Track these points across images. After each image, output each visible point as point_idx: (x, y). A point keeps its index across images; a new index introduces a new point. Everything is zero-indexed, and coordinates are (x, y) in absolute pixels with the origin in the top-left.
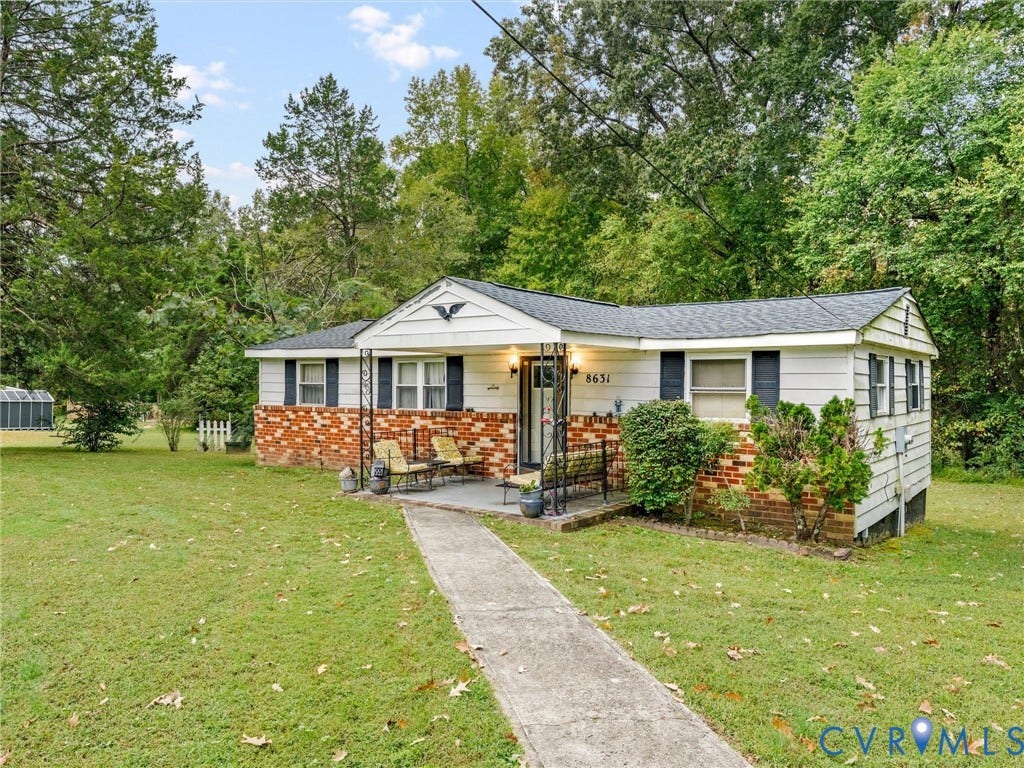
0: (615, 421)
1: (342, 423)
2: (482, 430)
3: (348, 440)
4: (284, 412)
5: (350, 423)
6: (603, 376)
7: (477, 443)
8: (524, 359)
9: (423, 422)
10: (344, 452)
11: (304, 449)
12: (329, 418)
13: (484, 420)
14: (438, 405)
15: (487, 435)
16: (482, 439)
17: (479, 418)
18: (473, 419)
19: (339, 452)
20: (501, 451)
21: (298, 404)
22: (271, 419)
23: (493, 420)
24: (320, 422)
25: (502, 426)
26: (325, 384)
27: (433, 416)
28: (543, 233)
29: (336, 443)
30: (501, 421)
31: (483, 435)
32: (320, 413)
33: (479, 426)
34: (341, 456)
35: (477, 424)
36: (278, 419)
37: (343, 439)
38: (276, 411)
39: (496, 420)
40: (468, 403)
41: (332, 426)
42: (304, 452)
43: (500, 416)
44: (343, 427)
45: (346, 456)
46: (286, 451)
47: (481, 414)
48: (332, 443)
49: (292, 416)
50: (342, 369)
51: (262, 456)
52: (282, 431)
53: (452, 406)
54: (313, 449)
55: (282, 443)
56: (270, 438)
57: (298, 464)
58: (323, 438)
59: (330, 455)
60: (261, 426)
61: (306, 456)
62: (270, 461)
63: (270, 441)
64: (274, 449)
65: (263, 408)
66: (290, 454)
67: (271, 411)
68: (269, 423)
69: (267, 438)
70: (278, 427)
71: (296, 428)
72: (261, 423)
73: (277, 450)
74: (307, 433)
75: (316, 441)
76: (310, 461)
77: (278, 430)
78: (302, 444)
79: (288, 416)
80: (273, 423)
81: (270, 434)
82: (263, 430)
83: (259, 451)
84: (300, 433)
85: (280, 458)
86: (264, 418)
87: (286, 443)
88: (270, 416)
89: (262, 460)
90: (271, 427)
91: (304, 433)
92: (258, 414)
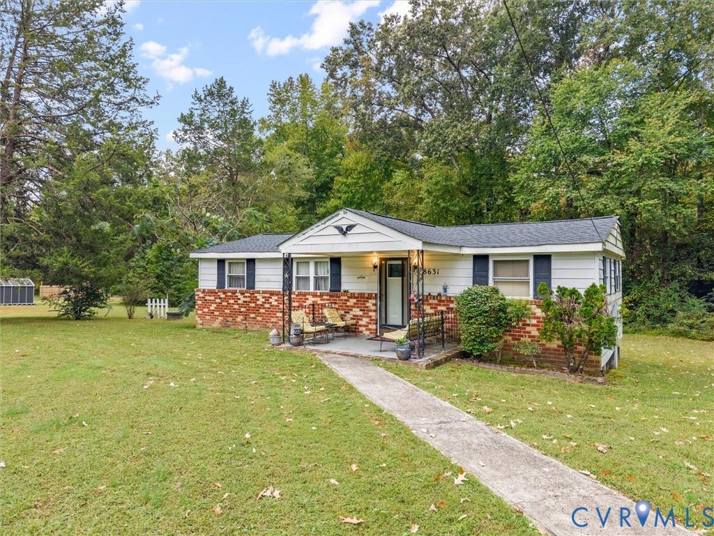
0: (443, 298)
1: (258, 300)
2: (354, 304)
3: (262, 311)
4: (217, 293)
5: (263, 300)
6: (434, 270)
7: (351, 313)
8: (381, 259)
9: (314, 299)
10: (259, 319)
11: (231, 317)
12: (249, 297)
13: (355, 298)
14: (323, 288)
15: (358, 307)
16: (354, 309)
17: (353, 296)
18: (348, 297)
19: (256, 318)
20: (367, 317)
21: (226, 288)
22: (207, 298)
23: (362, 298)
24: (242, 299)
25: (368, 302)
26: (245, 275)
27: (321, 295)
28: (355, 181)
29: (254, 313)
30: (367, 298)
31: (354, 307)
32: (242, 293)
33: (352, 301)
34: (257, 321)
35: (351, 300)
36: (213, 298)
37: (258, 310)
38: (212, 293)
39: (364, 297)
40: (344, 287)
41: (251, 302)
42: (231, 319)
43: (366, 295)
44: (258, 303)
45: (261, 321)
46: (218, 319)
47: (354, 294)
48: (251, 313)
49: (222, 296)
50: (258, 266)
51: (201, 322)
52: (215, 305)
53: (333, 289)
54: (237, 317)
55: (215, 313)
56: (207, 310)
57: (227, 327)
58: (244, 310)
59: (249, 321)
60: (201, 302)
61: (232, 322)
62: (206, 325)
63: (207, 312)
64: (209, 317)
65: (202, 291)
66: (221, 320)
67: (207, 293)
68: (206, 300)
69: (204, 310)
70: (213, 303)
71: (225, 304)
72: (200, 300)
73: (212, 318)
74: (233, 307)
75: (239, 312)
76: (235, 325)
77: (213, 305)
78: (230, 314)
79: (220, 296)
80: (209, 300)
81: (207, 308)
82: (201, 305)
83: (199, 318)
84: (228, 306)
85: (214, 323)
86: (202, 297)
87: (218, 313)
88: (207, 296)
89: (201, 324)
90: (207, 303)
91: (231, 306)
92: (198, 295)
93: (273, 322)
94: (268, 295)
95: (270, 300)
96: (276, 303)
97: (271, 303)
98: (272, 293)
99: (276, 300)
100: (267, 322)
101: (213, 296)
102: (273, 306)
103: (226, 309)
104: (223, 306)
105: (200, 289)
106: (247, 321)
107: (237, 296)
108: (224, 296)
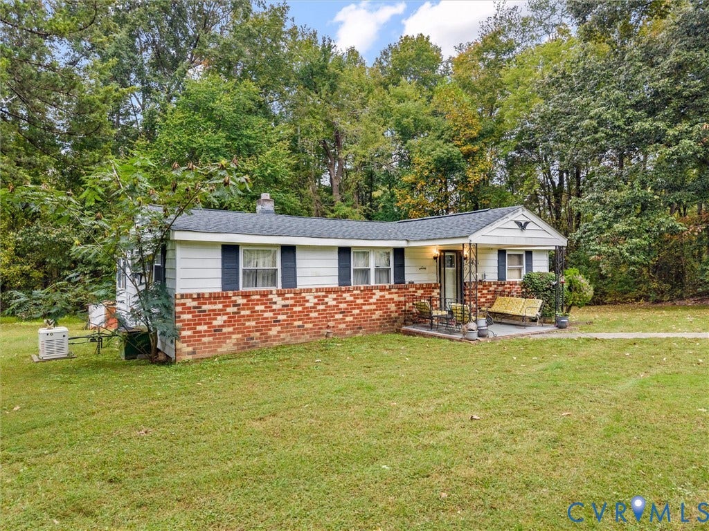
1: (308, 301)
2: (422, 295)
3: (313, 315)
5: (316, 301)
8: (441, 251)
9: (382, 293)
10: (309, 326)
11: (257, 331)
12: (292, 298)
13: (424, 288)
14: (385, 281)
15: (425, 297)
16: (422, 300)
17: (421, 287)
18: (417, 289)
19: (303, 326)
21: (241, 289)
22: (204, 307)
24: (280, 302)
25: (433, 291)
29: (299, 320)
31: (422, 298)
32: (280, 294)
33: (420, 292)
34: (306, 330)
35: (419, 291)
36: (220, 306)
37: (308, 315)
38: (219, 298)
41: (295, 306)
42: (258, 334)
44: (307, 305)
45: (311, 329)
46: (230, 338)
47: (422, 285)
48: (295, 320)
49: (241, 301)
50: (299, 255)
51: (190, 349)
52: (225, 318)
53: (398, 281)
54: (270, 330)
55: (225, 330)
56: (204, 328)
57: (249, 347)
58: (284, 317)
59: (292, 331)
60: (190, 316)
61: (260, 338)
62: (204, 352)
63: (205, 331)
64: (211, 339)
65: (195, 296)
66: (237, 339)
67: (206, 299)
68: (205, 311)
69: (199, 328)
70: (219, 315)
71: (247, 312)
72: (189, 313)
73: (217, 339)
74: (263, 315)
75: (274, 322)
76: (267, 341)
77: (219, 318)
78: (256, 327)
79: (235, 301)
80: (210, 311)
81: (205, 324)
82: (191, 320)
83: (185, 345)
84: (253, 316)
85: (221, 346)
86: (194, 308)
87: (231, 329)
88: (205, 304)
89: (189, 353)
90: (206, 315)
91: (259, 315)
92: (184, 304)
94: (324, 294)
95: (326, 300)
96: (334, 303)
97: (327, 303)
98: (329, 291)
99: (334, 299)
100: (321, 328)
101: (220, 303)
102: (329, 306)
103: (249, 320)
104: (243, 316)
105: (191, 295)
106: (289, 332)
107: (272, 299)
108: (245, 301)
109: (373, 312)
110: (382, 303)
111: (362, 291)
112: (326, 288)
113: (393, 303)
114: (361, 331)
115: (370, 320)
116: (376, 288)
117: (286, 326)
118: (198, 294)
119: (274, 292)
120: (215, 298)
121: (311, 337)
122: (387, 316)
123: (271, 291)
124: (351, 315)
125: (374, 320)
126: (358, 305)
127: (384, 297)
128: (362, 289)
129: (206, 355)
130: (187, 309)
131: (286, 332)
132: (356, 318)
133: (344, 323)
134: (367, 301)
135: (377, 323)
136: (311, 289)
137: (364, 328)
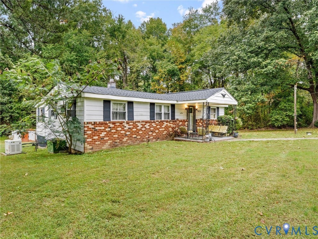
1: (138, 126)
2: (181, 124)
3: (140, 132)
5: (141, 126)
6: (200, 111)
8: (188, 106)
9: (167, 124)
10: (139, 137)
11: (118, 139)
12: (132, 125)
13: (182, 122)
18: (179, 122)
19: (136, 137)
21: (111, 120)
22: (97, 128)
24: (127, 126)
25: (185, 123)
29: (135, 134)
31: (181, 126)
32: (127, 123)
34: (137, 139)
36: (103, 128)
37: (138, 132)
38: (103, 124)
41: (133, 128)
42: (118, 140)
44: (138, 128)
45: (140, 139)
46: (107, 142)
48: (133, 135)
49: (112, 126)
50: (135, 106)
51: (91, 147)
52: (105, 133)
53: (173, 118)
54: (123, 139)
55: (105, 139)
56: (96, 137)
57: (115, 146)
58: (129, 133)
59: (132, 139)
60: (90, 132)
61: (119, 142)
62: (96, 148)
63: (97, 139)
64: (99, 142)
65: (93, 123)
66: (110, 143)
67: (98, 124)
68: (97, 130)
69: (95, 138)
70: (103, 132)
71: (114, 131)
72: (90, 131)
73: (102, 142)
74: (120, 132)
75: (125, 135)
76: (122, 144)
77: (103, 133)
78: (118, 137)
79: (109, 126)
80: (99, 130)
81: (97, 136)
82: (91, 134)
83: (89, 145)
84: (116, 132)
85: (103, 146)
86: (93, 128)
87: (107, 138)
88: (97, 127)
89: (90, 149)
90: (98, 132)
91: (119, 132)
92: (88, 127)
93: (147, 138)
94: (144, 123)
95: (146, 126)
97: (146, 127)
98: (147, 122)
99: (149, 126)
100: (143, 138)
101: (103, 126)
102: (147, 129)
103: (115, 134)
104: (113, 133)
105: (91, 122)
106: (131, 140)
107: (124, 125)
108: (113, 126)
109: (163, 131)
110: (167, 128)
111: (159, 122)
112: (146, 121)
113: (171, 127)
114: (159, 139)
115: (162, 135)
116: (165, 121)
117: (130, 137)
118: (94, 122)
119: (125, 122)
120: (101, 124)
121: (139, 142)
122: (169, 133)
123: (124, 122)
124: (155, 133)
125: (163, 135)
126: (158, 128)
127: (168, 125)
128: (159, 121)
129: (97, 150)
130: (90, 129)
131: (130, 140)
132: (157, 134)
133: (152, 136)
134: (161, 127)
135: (164, 136)
136: (140, 121)
137: (160, 138)
